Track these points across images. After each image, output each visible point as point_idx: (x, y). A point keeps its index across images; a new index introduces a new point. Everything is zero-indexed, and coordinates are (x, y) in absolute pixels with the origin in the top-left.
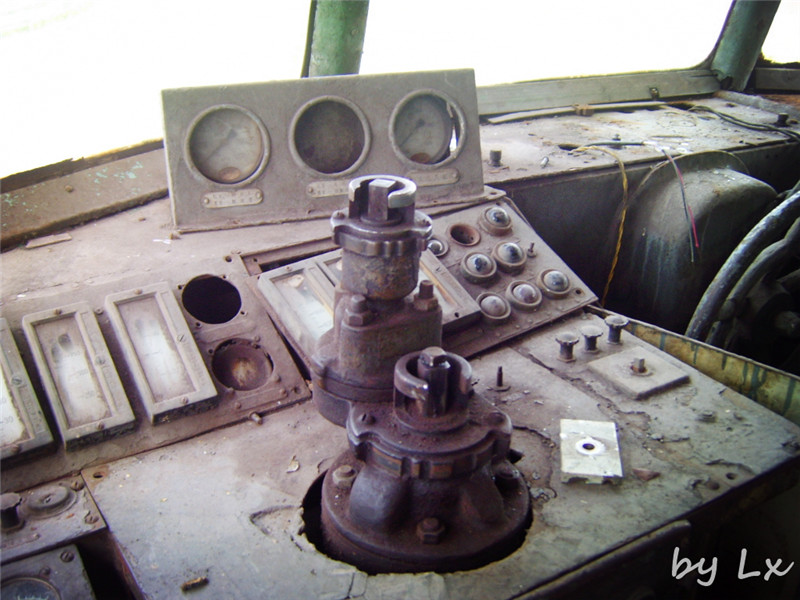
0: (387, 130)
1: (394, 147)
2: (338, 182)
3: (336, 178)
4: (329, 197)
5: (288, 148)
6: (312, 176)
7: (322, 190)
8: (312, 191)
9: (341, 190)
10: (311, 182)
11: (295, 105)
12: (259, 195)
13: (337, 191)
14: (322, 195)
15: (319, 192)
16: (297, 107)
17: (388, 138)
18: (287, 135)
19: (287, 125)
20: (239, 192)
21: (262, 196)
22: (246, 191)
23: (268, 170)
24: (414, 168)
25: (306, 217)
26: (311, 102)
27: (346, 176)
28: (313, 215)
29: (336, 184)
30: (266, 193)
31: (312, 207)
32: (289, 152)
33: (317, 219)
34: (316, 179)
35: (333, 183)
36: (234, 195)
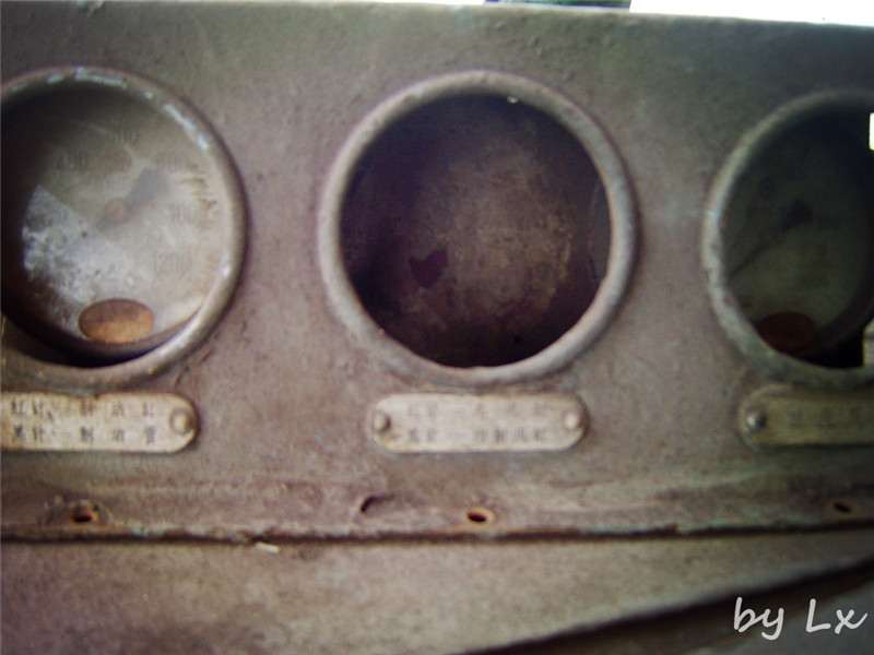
0: (697, 228)
1: (718, 294)
2: (491, 403)
3: (482, 389)
4: (450, 457)
5: (312, 256)
6: (393, 372)
7: (424, 424)
8: (388, 425)
9: (499, 436)
10: (386, 392)
11: (358, 99)
12: (180, 422)
13: (481, 434)
14: (423, 446)
15: (413, 434)
16: (362, 104)
17: (698, 259)
18: (313, 208)
19: (320, 169)
20: (108, 403)
21: (196, 423)
22: (133, 402)
23: (229, 331)
24: (778, 377)
25: (345, 529)
26: (420, 90)
27: (523, 383)
28: (376, 524)
29: (480, 410)
30: (214, 418)
31: (382, 485)
32: (315, 270)
33: (386, 538)
34: (407, 383)
35: (468, 403)
36: (86, 410)
